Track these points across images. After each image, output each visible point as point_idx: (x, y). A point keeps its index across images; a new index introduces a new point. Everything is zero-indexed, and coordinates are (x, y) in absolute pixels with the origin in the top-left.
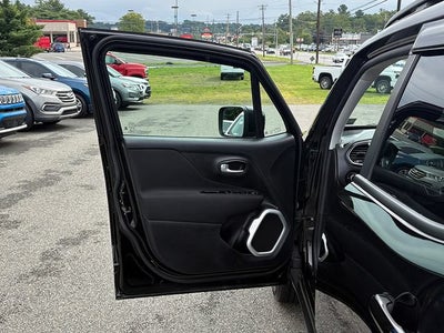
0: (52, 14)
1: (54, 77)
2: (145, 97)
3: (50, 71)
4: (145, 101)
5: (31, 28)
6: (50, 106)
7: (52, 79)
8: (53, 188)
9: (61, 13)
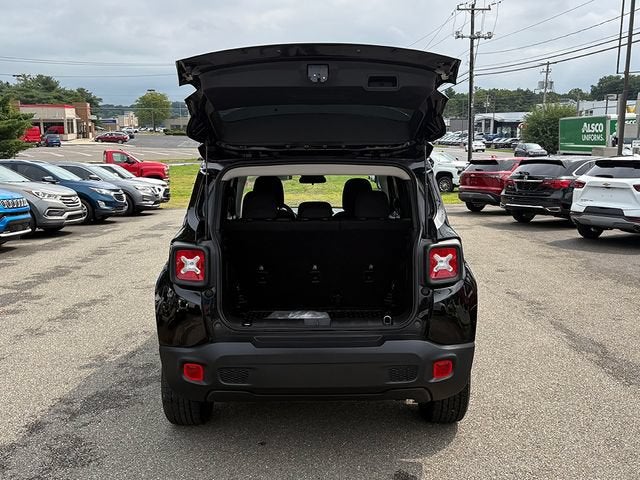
0: (42, 95)
1: (56, 180)
2: (162, 201)
3: (49, 174)
4: (162, 205)
5: (17, 117)
6: (53, 210)
7: (53, 183)
8: (65, 278)
9: (54, 93)
